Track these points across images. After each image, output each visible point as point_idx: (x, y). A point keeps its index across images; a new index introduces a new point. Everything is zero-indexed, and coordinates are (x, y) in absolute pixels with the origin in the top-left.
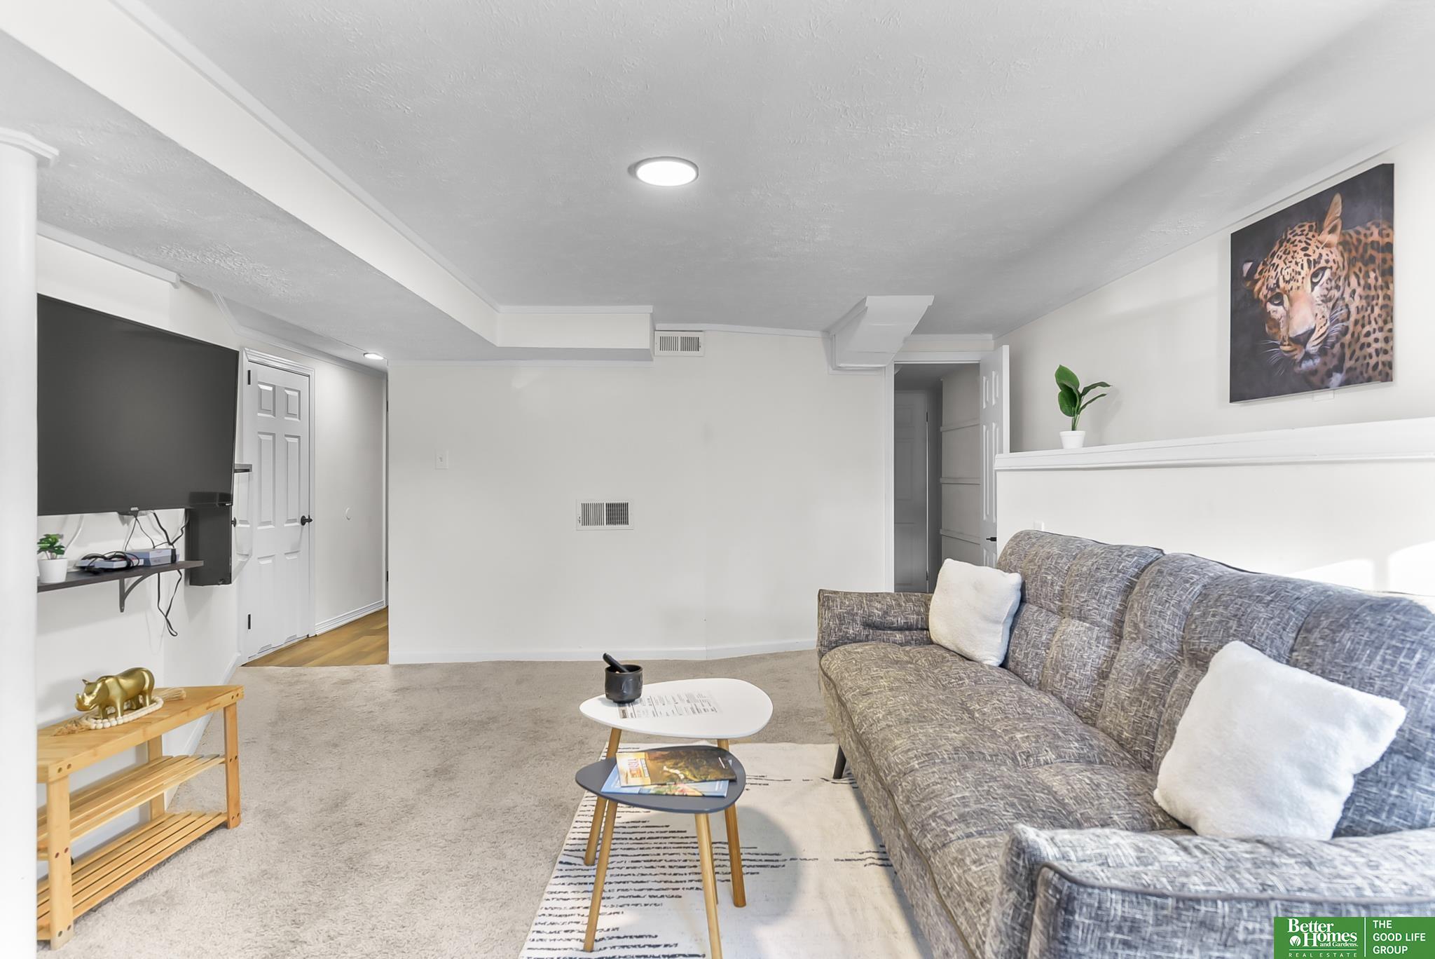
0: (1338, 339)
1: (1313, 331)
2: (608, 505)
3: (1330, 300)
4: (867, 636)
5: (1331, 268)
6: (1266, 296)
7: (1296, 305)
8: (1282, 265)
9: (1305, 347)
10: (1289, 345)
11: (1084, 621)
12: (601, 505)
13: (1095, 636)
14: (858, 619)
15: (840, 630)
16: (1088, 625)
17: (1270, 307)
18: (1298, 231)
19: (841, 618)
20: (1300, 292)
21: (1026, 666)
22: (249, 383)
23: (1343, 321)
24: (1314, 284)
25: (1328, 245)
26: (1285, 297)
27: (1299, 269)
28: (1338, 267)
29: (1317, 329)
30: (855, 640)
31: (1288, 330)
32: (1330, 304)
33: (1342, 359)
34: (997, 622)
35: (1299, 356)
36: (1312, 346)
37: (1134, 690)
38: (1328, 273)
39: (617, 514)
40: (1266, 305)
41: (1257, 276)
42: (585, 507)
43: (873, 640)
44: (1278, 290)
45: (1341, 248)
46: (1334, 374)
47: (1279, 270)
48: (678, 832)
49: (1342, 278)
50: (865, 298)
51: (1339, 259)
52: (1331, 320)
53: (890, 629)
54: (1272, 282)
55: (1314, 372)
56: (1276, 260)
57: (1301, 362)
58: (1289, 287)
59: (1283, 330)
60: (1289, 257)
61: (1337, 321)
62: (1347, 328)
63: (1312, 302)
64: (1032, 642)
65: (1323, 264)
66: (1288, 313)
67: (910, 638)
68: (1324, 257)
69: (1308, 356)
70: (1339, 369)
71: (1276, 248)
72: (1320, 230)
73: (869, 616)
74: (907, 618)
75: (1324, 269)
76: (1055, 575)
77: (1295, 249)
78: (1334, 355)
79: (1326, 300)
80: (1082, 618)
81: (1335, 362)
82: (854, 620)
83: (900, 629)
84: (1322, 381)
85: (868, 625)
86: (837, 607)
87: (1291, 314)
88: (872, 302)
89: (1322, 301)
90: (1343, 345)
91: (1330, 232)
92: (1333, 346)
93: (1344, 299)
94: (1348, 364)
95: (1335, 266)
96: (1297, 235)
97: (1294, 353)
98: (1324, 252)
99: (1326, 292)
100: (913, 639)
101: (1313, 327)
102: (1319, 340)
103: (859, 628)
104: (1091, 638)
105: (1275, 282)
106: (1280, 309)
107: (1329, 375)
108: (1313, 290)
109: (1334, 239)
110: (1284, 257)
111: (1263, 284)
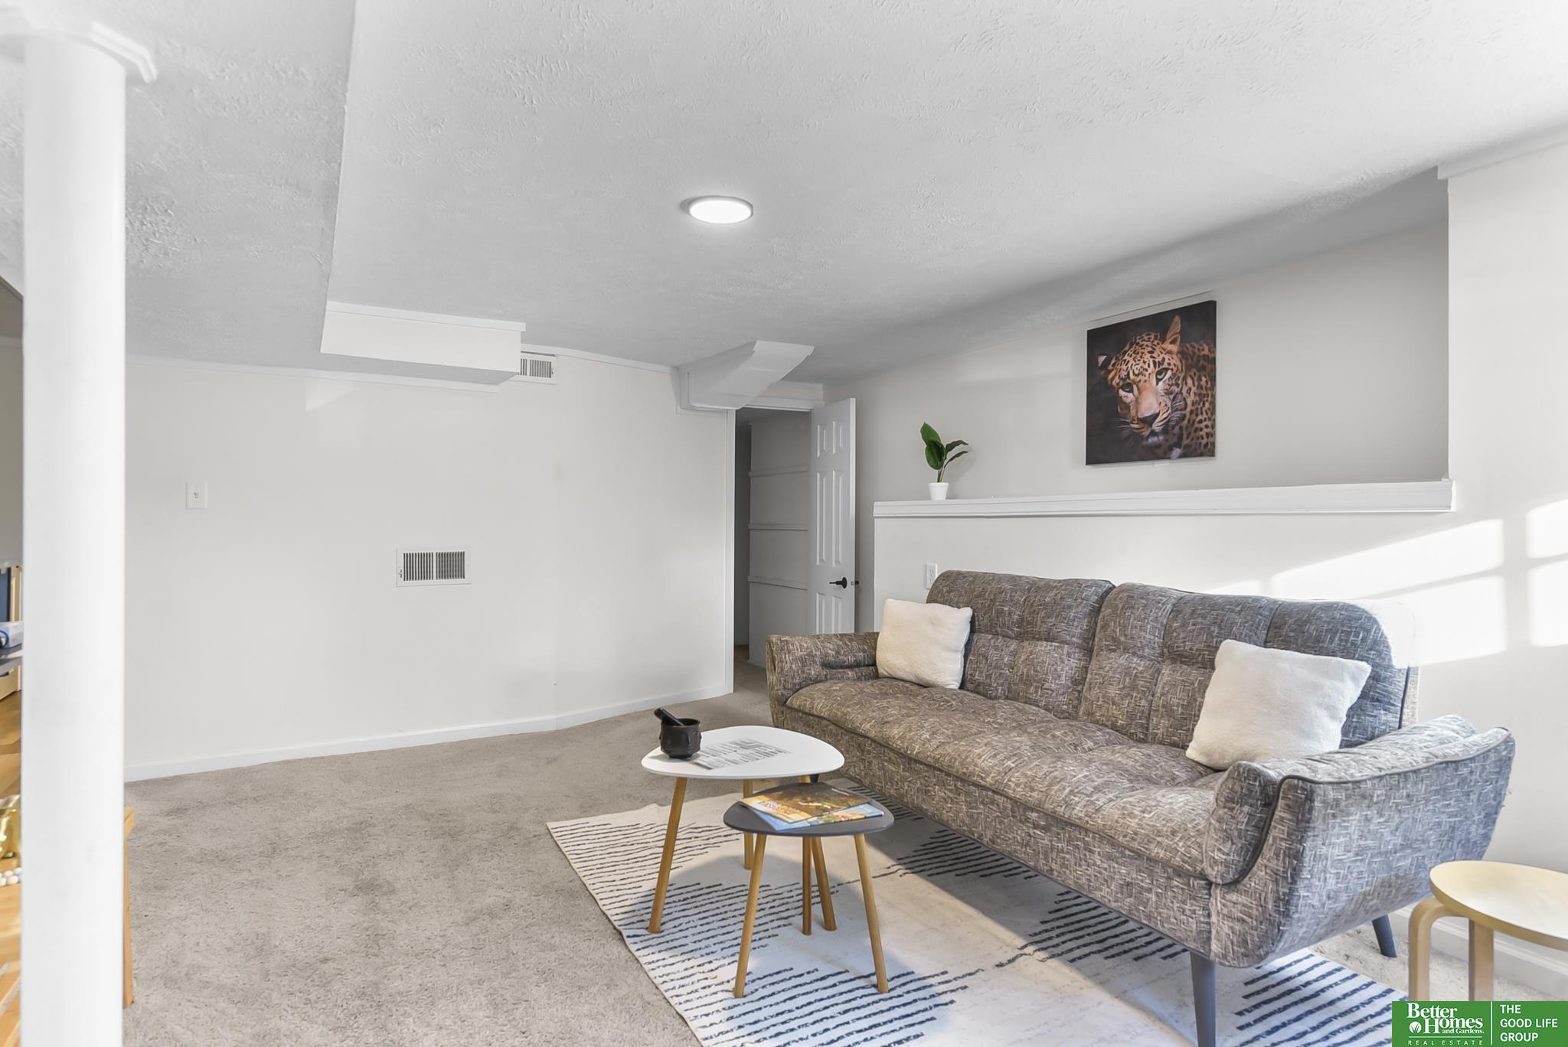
0: (1177, 423)
1: (1158, 415)
2: (440, 555)
3: (1171, 393)
4: (826, 675)
5: (1172, 369)
6: (1118, 384)
7: (1144, 394)
8: (1132, 362)
9: (1151, 426)
10: (1137, 424)
11: (1052, 642)
12: (430, 555)
13: (1065, 652)
14: (817, 660)
15: (803, 672)
16: (1057, 644)
17: (1122, 393)
18: (1146, 338)
19: (803, 660)
20: (1147, 384)
21: (990, 685)
23: (1181, 410)
24: (1158, 380)
25: (1169, 352)
26: (1135, 387)
27: (1146, 366)
28: (1178, 370)
29: (1161, 414)
30: (816, 681)
31: (1137, 412)
32: (1172, 397)
33: (1181, 437)
35: (1146, 433)
36: (1157, 426)
37: (1124, 688)
38: (1169, 373)
39: (451, 565)
40: (1118, 391)
41: (1110, 367)
42: (409, 558)
43: (831, 679)
44: (1128, 381)
45: (1179, 356)
46: (1174, 448)
47: (1129, 365)
49: (1181, 379)
50: (755, 342)
51: (1178, 363)
52: (1172, 408)
53: (842, 667)
54: (1124, 374)
55: (1158, 446)
56: (1126, 357)
57: (1148, 437)
58: (1138, 379)
59: (1133, 412)
60: (1138, 357)
61: (1177, 410)
62: (1185, 415)
63: (1156, 393)
64: (994, 664)
65: (1165, 365)
66: (1137, 399)
67: (860, 674)
68: (1167, 361)
69: (1153, 433)
70: (1178, 445)
71: (1127, 348)
72: (1163, 340)
73: (826, 657)
74: (855, 656)
75: (1166, 370)
76: (1012, 607)
77: (1143, 351)
78: (1174, 435)
79: (1168, 393)
80: (1049, 639)
81: (1175, 439)
82: (815, 662)
83: (851, 667)
84: (1165, 453)
85: (826, 665)
86: (797, 650)
87: (1139, 400)
88: (761, 346)
89: (1166, 393)
90: (1181, 428)
91: (1171, 343)
92: (1173, 427)
93: (1182, 394)
94: (1185, 442)
95: (1175, 369)
96: (1144, 340)
97: (1143, 430)
98: (1167, 357)
99: (1168, 387)
100: (862, 675)
101: (1157, 412)
102: (1165, 421)
103: (818, 668)
104: (1063, 654)
105: (1126, 374)
106: (1130, 395)
107: (1171, 449)
108: (1157, 384)
109: (1174, 348)
110: (1134, 356)
111: (1116, 375)
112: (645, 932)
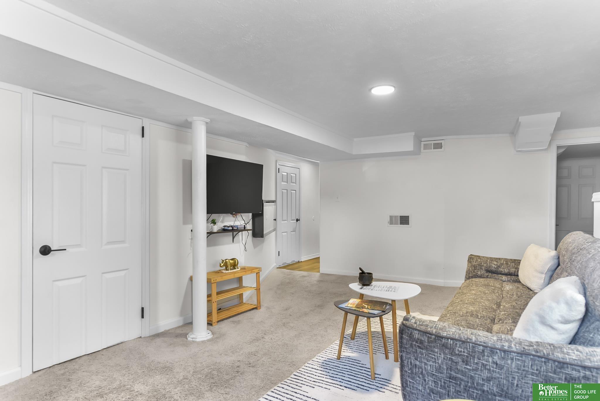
2: (400, 217)
4: (487, 276)
12: (398, 216)
14: (483, 268)
15: (474, 272)
19: (475, 267)
22: (279, 172)
30: (481, 277)
34: (542, 273)
39: (404, 220)
42: (391, 217)
43: (490, 278)
48: (388, 337)
50: (518, 118)
53: (501, 274)
67: (510, 279)
73: (490, 267)
74: (509, 270)
82: (481, 268)
83: (506, 274)
85: (488, 271)
86: (474, 262)
88: (522, 119)
100: (511, 280)
103: (483, 272)
112: (350, 338)
